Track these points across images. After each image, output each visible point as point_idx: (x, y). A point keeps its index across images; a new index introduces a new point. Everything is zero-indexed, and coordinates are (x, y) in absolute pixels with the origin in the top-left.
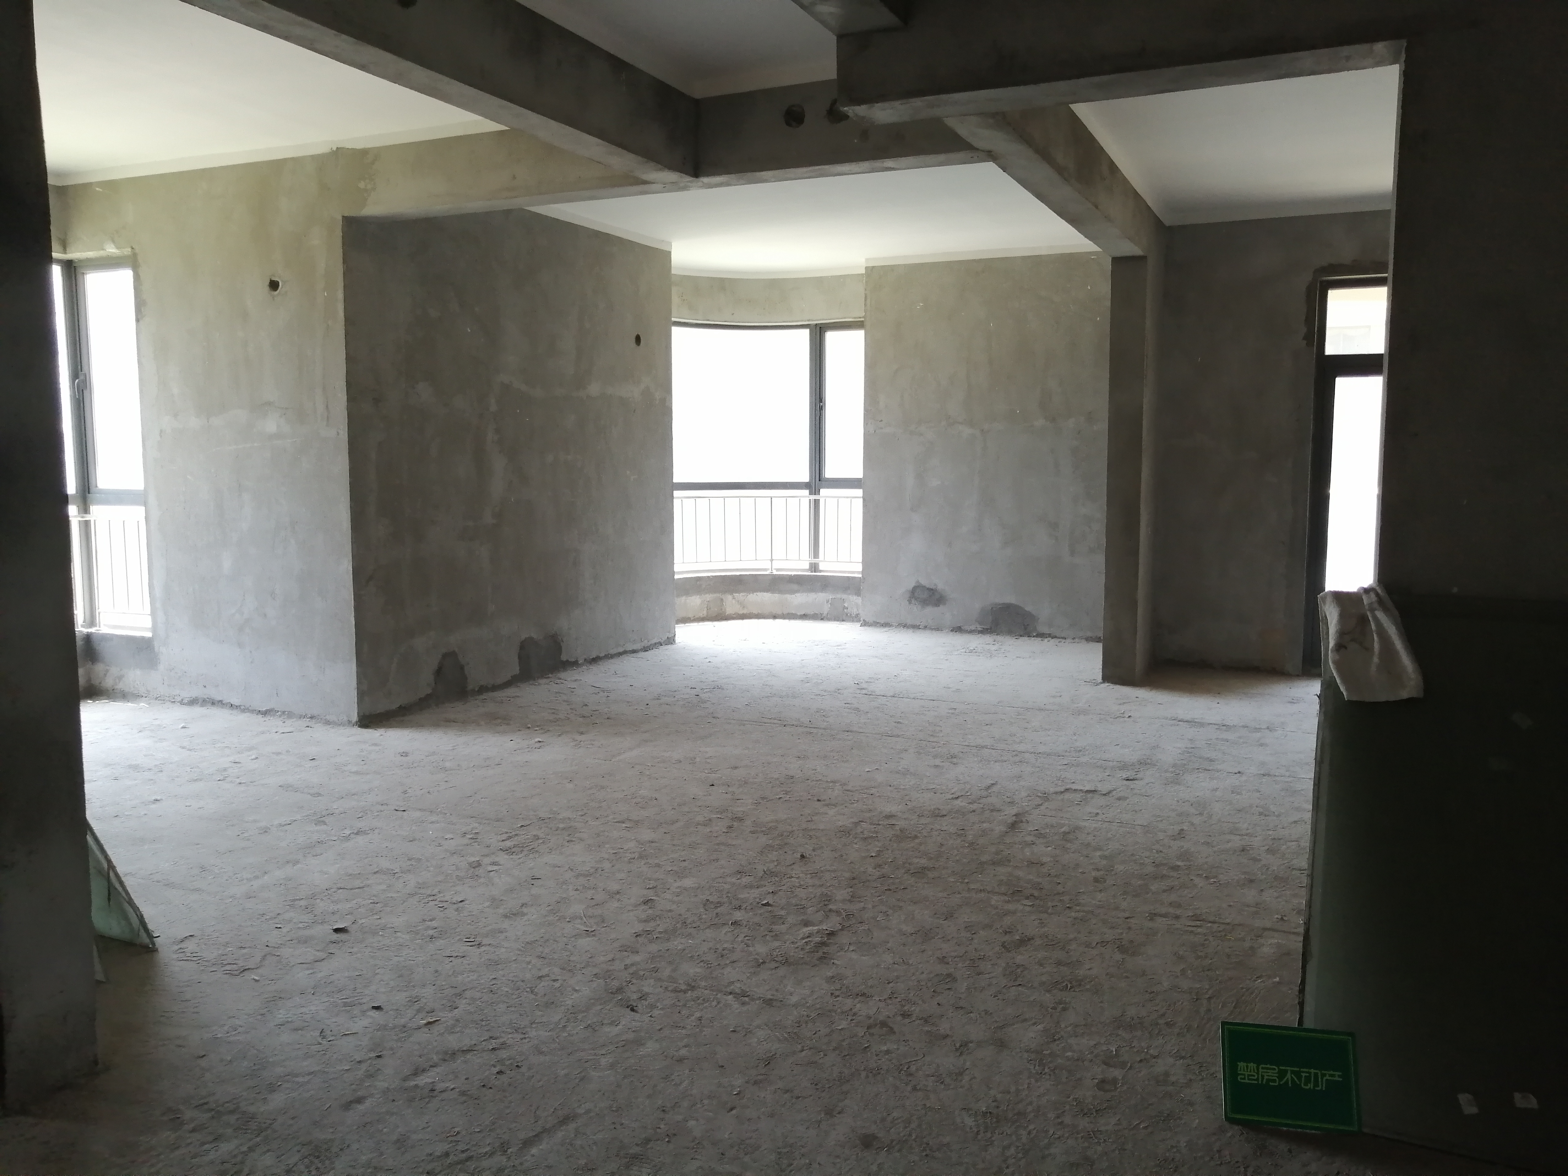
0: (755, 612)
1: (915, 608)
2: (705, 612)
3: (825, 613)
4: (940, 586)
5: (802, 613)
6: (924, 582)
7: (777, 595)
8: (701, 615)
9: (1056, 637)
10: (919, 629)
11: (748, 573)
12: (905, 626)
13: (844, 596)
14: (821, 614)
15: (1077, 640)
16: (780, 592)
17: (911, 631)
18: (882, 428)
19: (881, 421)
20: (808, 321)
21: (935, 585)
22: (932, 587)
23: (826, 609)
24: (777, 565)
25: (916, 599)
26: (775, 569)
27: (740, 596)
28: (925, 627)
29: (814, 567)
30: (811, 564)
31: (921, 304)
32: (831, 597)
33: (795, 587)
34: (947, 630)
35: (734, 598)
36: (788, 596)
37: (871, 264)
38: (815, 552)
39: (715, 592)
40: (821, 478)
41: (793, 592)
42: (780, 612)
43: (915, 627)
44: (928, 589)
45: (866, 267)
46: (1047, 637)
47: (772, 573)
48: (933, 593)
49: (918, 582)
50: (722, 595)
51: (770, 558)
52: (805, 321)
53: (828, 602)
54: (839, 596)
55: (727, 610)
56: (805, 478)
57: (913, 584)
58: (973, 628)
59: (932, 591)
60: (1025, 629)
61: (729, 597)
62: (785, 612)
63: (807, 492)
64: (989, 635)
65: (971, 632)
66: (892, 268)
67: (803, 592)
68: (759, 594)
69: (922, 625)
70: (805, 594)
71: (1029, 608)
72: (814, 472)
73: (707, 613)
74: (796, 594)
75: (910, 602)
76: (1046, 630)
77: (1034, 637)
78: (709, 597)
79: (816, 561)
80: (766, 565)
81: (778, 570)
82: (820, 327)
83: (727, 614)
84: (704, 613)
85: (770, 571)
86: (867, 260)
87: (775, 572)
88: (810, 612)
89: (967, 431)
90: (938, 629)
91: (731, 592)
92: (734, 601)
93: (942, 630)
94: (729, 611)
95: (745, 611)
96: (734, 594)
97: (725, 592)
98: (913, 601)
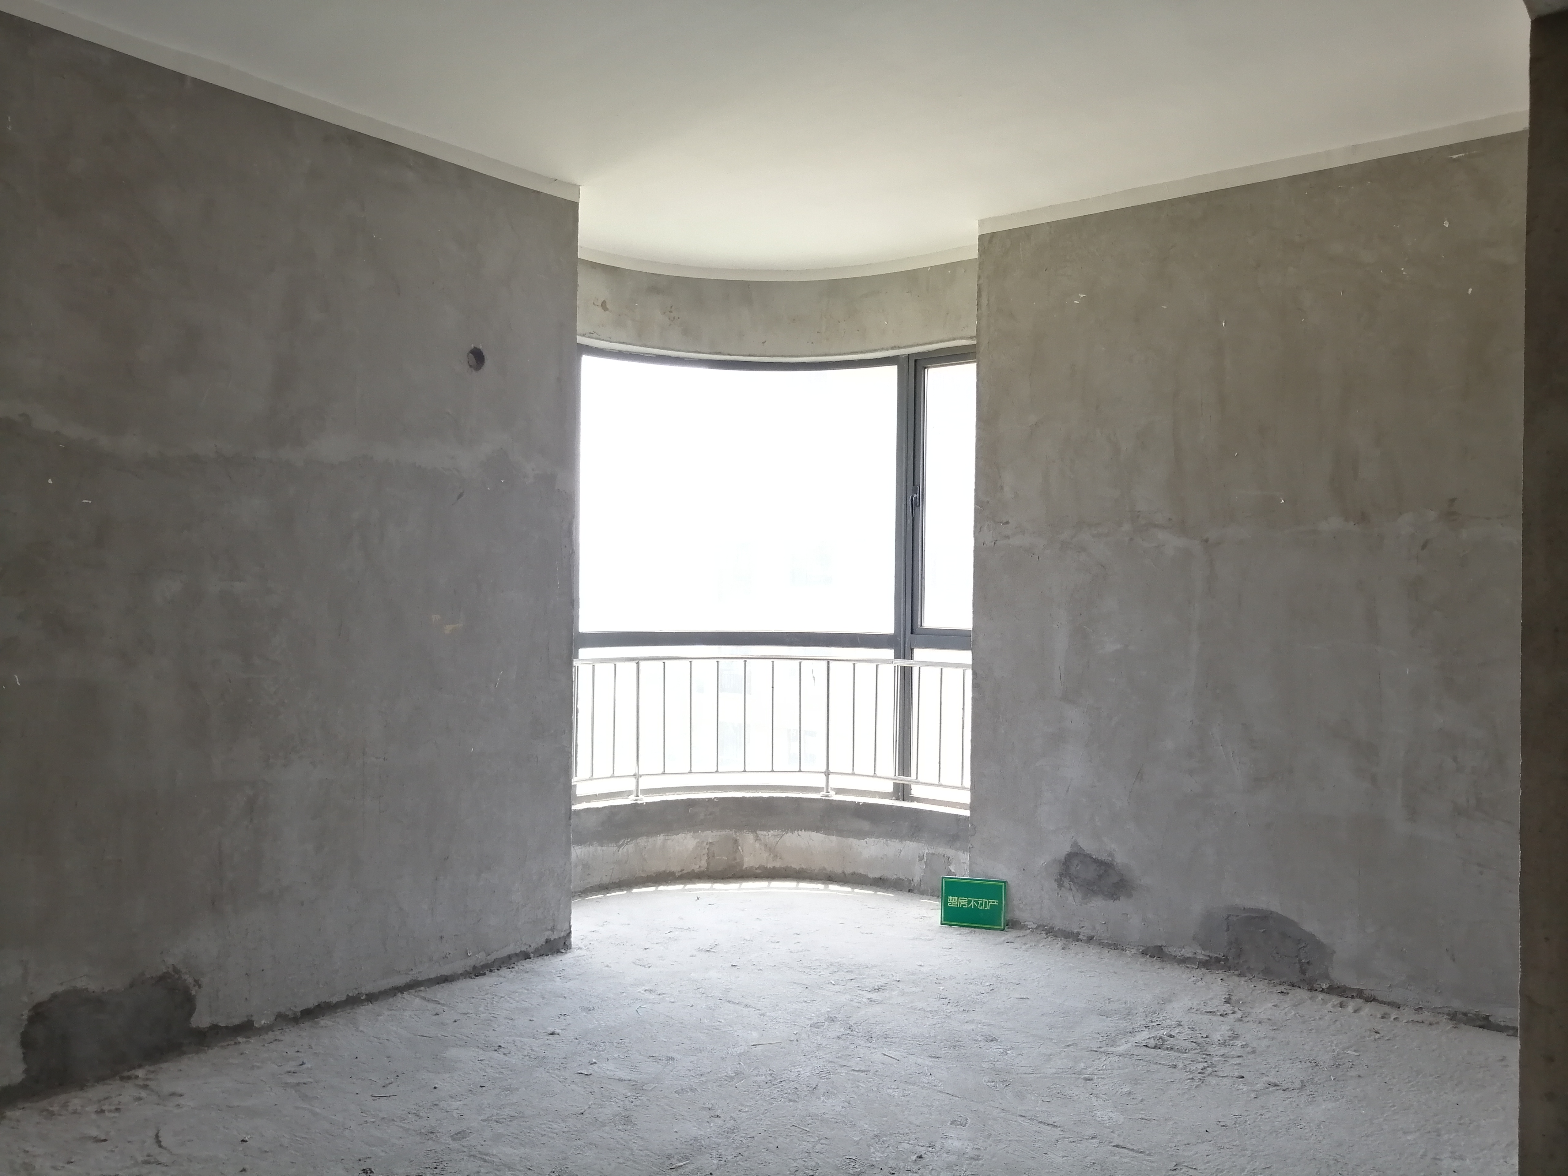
0: (796, 866)
1: (1071, 898)
2: (704, 863)
3: (917, 879)
4: (1121, 858)
5: (877, 875)
6: (1088, 846)
7: (834, 838)
8: (696, 868)
9: (1374, 1000)
10: (1078, 940)
11: (784, 795)
12: (1050, 932)
13: (950, 852)
14: (910, 881)
15: (1426, 1015)
16: (840, 833)
17: (1059, 944)
18: (1007, 537)
19: (1007, 523)
20: (893, 348)
21: (1110, 854)
22: (1104, 857)
23: (918, 872)
24: (836, 782)
25: (1072, 880)
26: (834, 789)
27: (769, 836)
28: (1090, 939)
29: (902, 791)
30: (896, 786)
31: (1082, 296)
32: (926, 851)
33: (866, 825)
34: (1134, 951)
35: (757, 839)
36: (853, 841)
37: (988, 230)
38: (904, 762)
39: (722, 827)
40: (914, 628)
41: (861, 835)
42: (838, 870)
43: (1070, 937)
44: (1096, 861)
45: (981, 238)
46: (1353, 997)
47: (827, 796)
48: (1106, 871)
49: (1075, 844)
50: (736, 832)
51: (824, 769)
52: (887, 349)
53: (921, 859)
54: (941, 850)
55: (746, 859)
56: (887, 627)
57: (1066, 849)
58: (1187, 952)
59: (1105, 867)
60: (1303, 972)
61: (750, 837)
62: (849, 870)
63: (889, 653)
64: (1221, 974)
65: (1183, 961)
66: (1026, 232)
67: (879, 836)
68: (803, 833)
69: (1085, 932)
70: (882, 841)
71: (1311, 926)
72: (902, 617)
73: (708, 864)
74: (867, 840)
75: (1061, 885)
76: (1350, 980)
77: (1323, 991)
78: (711, 836)
79: (904, 779)
80: (819, 781)
81: (839, 791)
82: (916, 361)
83: (745, 867)
84: (702, 864)
85: (824, 793)
86: (982, 223)
87: (834, 797)
88: (891, 875)
89: (1173, 542)
90: (1115, 945)
91: (753, 829)
92: (757, 845)
93: (1123, 950)
94: (749, 861)
95: (778, 864)
96: (758, 832)
97: (741, 827)
98: (1067, 883)
